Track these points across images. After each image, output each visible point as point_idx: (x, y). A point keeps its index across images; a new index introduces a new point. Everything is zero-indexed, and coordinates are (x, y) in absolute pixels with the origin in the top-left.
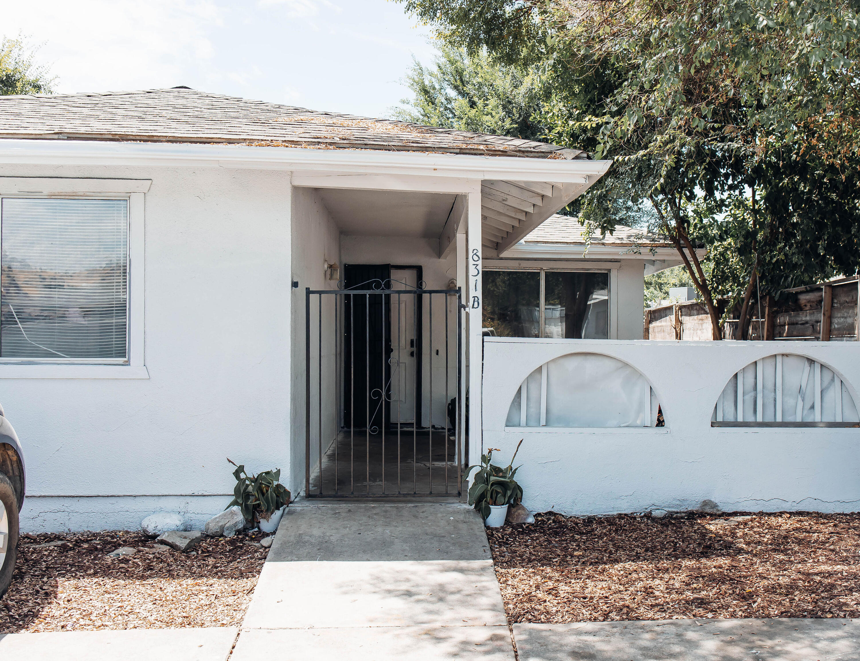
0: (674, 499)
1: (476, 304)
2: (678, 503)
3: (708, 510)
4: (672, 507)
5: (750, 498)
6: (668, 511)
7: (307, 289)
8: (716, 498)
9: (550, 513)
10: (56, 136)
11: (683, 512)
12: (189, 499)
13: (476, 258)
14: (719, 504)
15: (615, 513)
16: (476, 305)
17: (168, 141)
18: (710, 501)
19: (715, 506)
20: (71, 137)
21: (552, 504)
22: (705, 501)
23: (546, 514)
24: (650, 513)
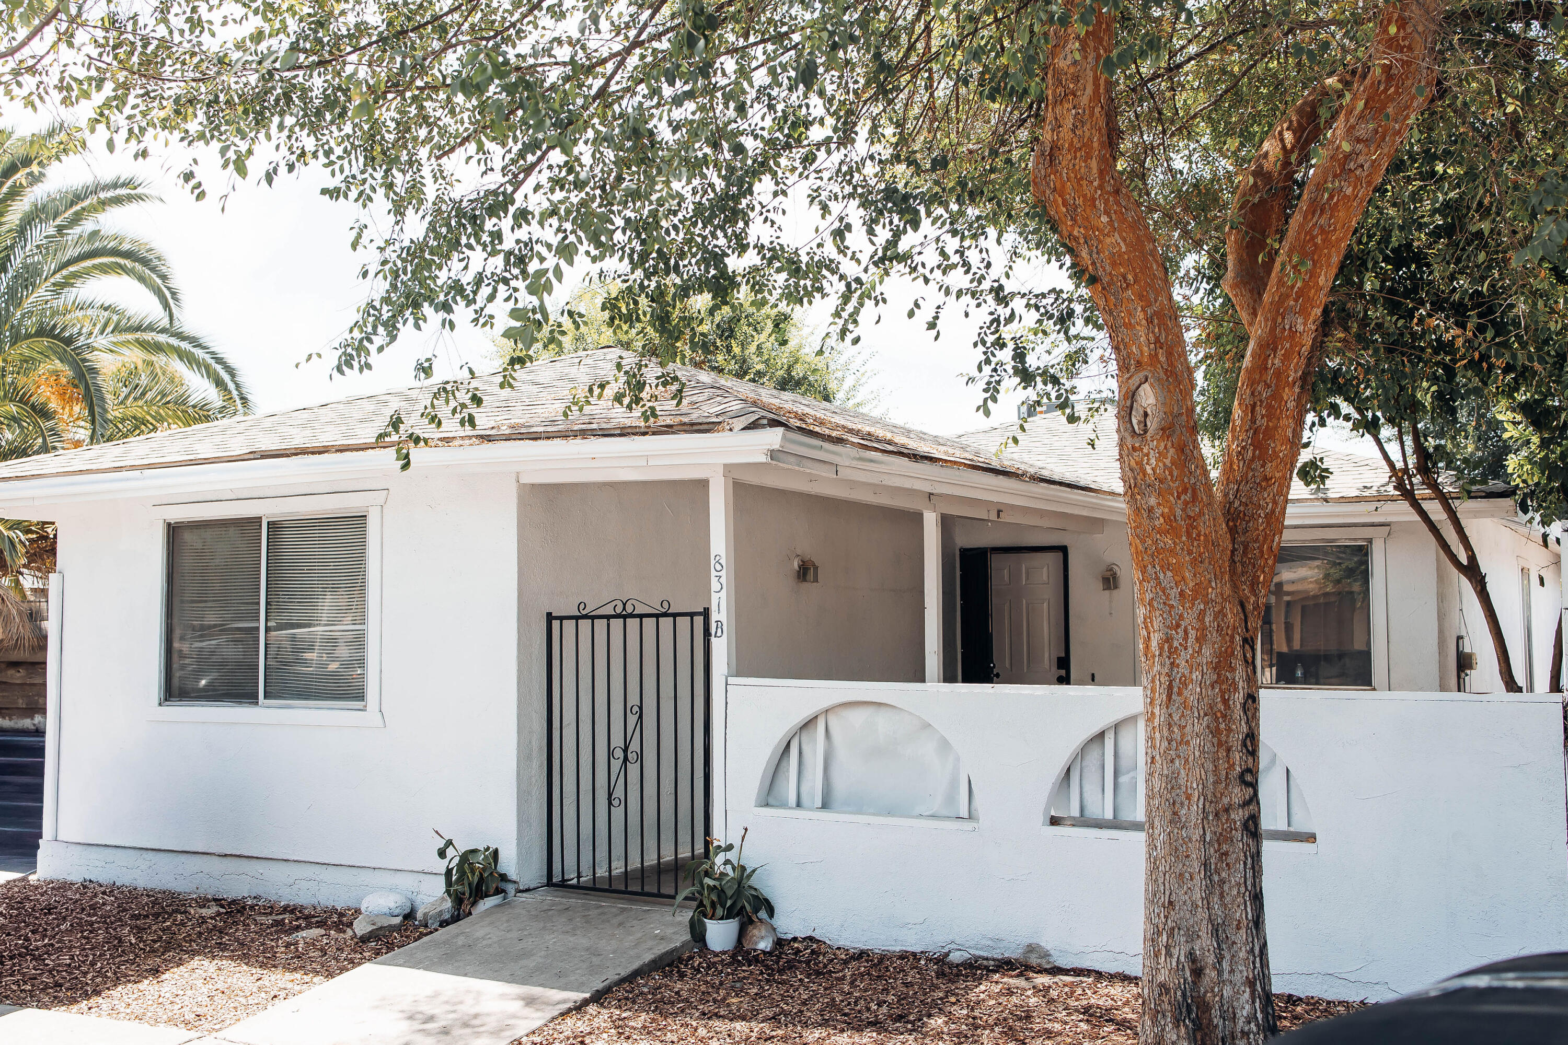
0: (984, 937)
1: (719, 630)
2: (990, 943)
3: (1034, 960)
4: (981, 949)
5: (1104, 948)
6: (974, 955)
7: (549, 615)
8: (1048, 942)
9: (811, 939)
10: (252, 456)
11: (994, 960)
12: (422, 876)
13: (718, 567)
14: (1052, 952)
15: (898, 949)
16: (719, 634)
17: (337, 451)
18: (1039, 946)
19: (1047, 955)
20: (265, 455)
21: (813, 925)
22: (1030, 945)
23: (804, 939)
24: (947, 954)
